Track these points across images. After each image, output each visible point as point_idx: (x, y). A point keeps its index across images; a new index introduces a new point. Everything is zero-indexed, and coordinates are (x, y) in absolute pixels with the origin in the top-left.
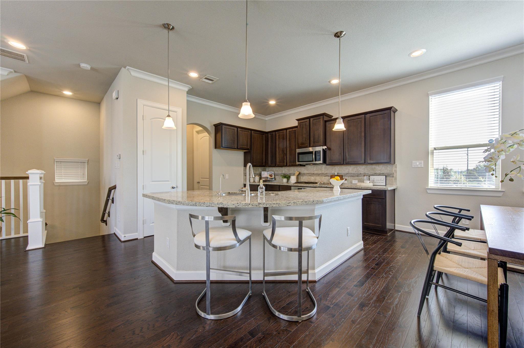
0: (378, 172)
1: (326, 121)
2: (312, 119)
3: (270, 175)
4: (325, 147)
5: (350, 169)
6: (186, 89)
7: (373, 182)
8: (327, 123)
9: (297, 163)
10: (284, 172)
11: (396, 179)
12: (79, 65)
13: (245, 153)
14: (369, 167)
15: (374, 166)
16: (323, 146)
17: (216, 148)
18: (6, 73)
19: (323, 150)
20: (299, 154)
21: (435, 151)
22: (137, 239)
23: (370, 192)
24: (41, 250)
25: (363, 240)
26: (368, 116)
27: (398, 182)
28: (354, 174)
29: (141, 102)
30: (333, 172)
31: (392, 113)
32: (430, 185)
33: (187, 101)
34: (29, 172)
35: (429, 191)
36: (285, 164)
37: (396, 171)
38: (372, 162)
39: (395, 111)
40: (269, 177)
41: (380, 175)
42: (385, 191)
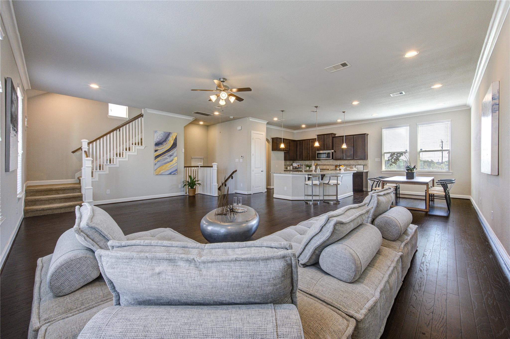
0: (360, 163)
1: (333, 137)
2: (325, 136)
3: (298, 165)
4: (333, 151)
5: (346, 162)
6: (266, 123)
7: (357, 168)
8: (334, 138)
9: (317, 159)
10: (306, 164)
11: (368, 167)
12: (229, 117)
13: (285, 152)
14: (355, 161)
15: (358, 161)
16: (332, 150)
17: (273, 150)
18: (191, 119)
19: (332, 152)
20: (318, 154)
21: (385, 154)
22: (251, 194)
23: (356, 172)
24: (217, 197)
25: (353, 191)
26: (355, 136)
27: (369, 168)
28: (348, 164)
29: (252, 132)
30: (336, 164)
31: (366, 135)
32: (383, 170)
33: (267, 128)
34: (213, 164)
35: (382, 172)
36: (309, 159)
37: (368, 163)
38: (357, 159)
39: (368, 135)
40: (297, 166)
41: (360, 165)
42: (363, 172)
